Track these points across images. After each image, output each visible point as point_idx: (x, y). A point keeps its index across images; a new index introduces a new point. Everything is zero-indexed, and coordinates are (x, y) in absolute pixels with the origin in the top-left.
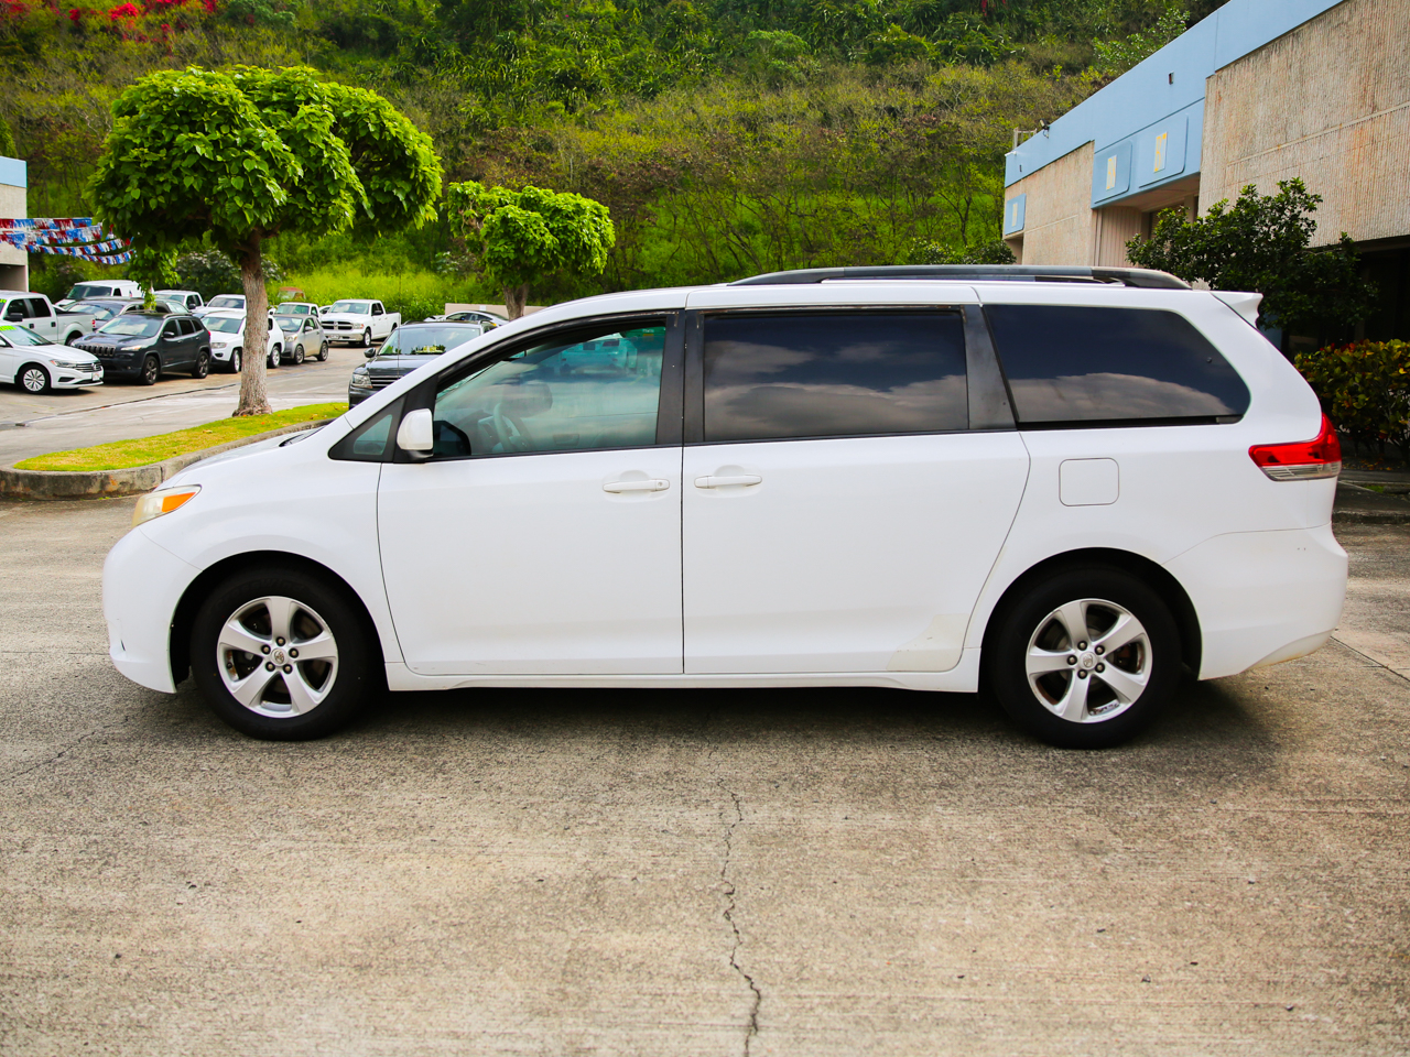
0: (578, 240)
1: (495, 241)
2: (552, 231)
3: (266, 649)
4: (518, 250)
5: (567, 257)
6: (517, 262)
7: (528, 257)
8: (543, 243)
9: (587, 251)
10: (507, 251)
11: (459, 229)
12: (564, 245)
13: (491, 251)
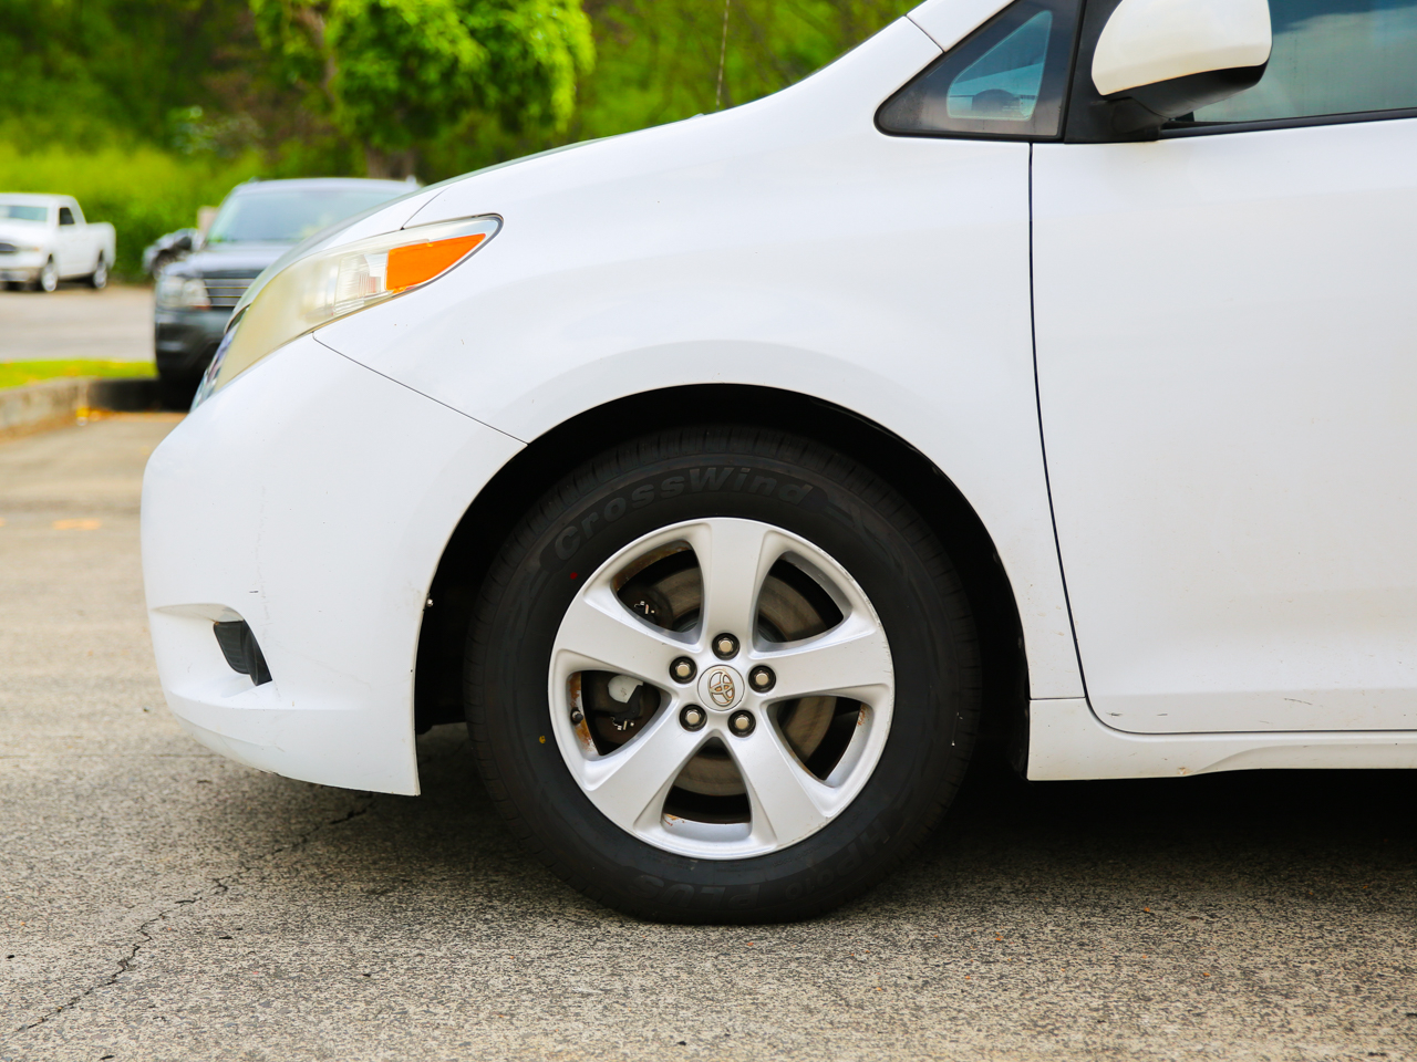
0: (526, 53)
1: (357, 54)
2: (473, 33)
3: (683, 669)
4: (406, 74)
5: (503, 88)
6: (401, 99)
7: (425, 88)
8: (455, 61)
9: (541, 78)
10: (382, 75)
11: (276, 28)
12: (496, 65)
13: (350, 75)
